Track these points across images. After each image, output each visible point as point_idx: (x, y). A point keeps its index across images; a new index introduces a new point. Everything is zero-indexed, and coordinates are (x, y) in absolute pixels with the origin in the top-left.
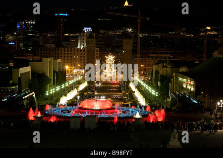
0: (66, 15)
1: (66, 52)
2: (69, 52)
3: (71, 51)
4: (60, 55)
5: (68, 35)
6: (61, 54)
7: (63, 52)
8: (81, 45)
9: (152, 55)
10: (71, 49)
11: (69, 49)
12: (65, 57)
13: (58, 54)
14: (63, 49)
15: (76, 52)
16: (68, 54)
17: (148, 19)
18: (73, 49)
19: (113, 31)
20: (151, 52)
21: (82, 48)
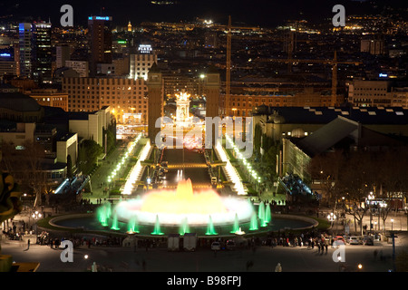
0: (107, 18)
1: (111, 86)
4: (101, 91)
5: (110, 51)
6: (103, 88)
7: (105, 86)
8: (134, 73)
10: (119, 80)
11: (116, 80)
12: (108, 93)
13: (98, 88)
14: (105, 80)
18: (121, 80)
21: (136, 78)
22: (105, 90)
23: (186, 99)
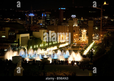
0: (65, 9)
1: (62, 28)
2: (64, 28)
3: (65, 27)
5: (65, 19)
7: (60, 28)
9: (109, 30)
10: (65, 26)
11: (64, 26)
12: (61, 30)
13: (58, 29)
14: (60, 26)
15: (67, 28)
16: (65, 29)
17: (104, 10)
18: (66, 26)
19: (97, 18)
20: (108, 28)
22: (60, 30)
23: (85, 32)
